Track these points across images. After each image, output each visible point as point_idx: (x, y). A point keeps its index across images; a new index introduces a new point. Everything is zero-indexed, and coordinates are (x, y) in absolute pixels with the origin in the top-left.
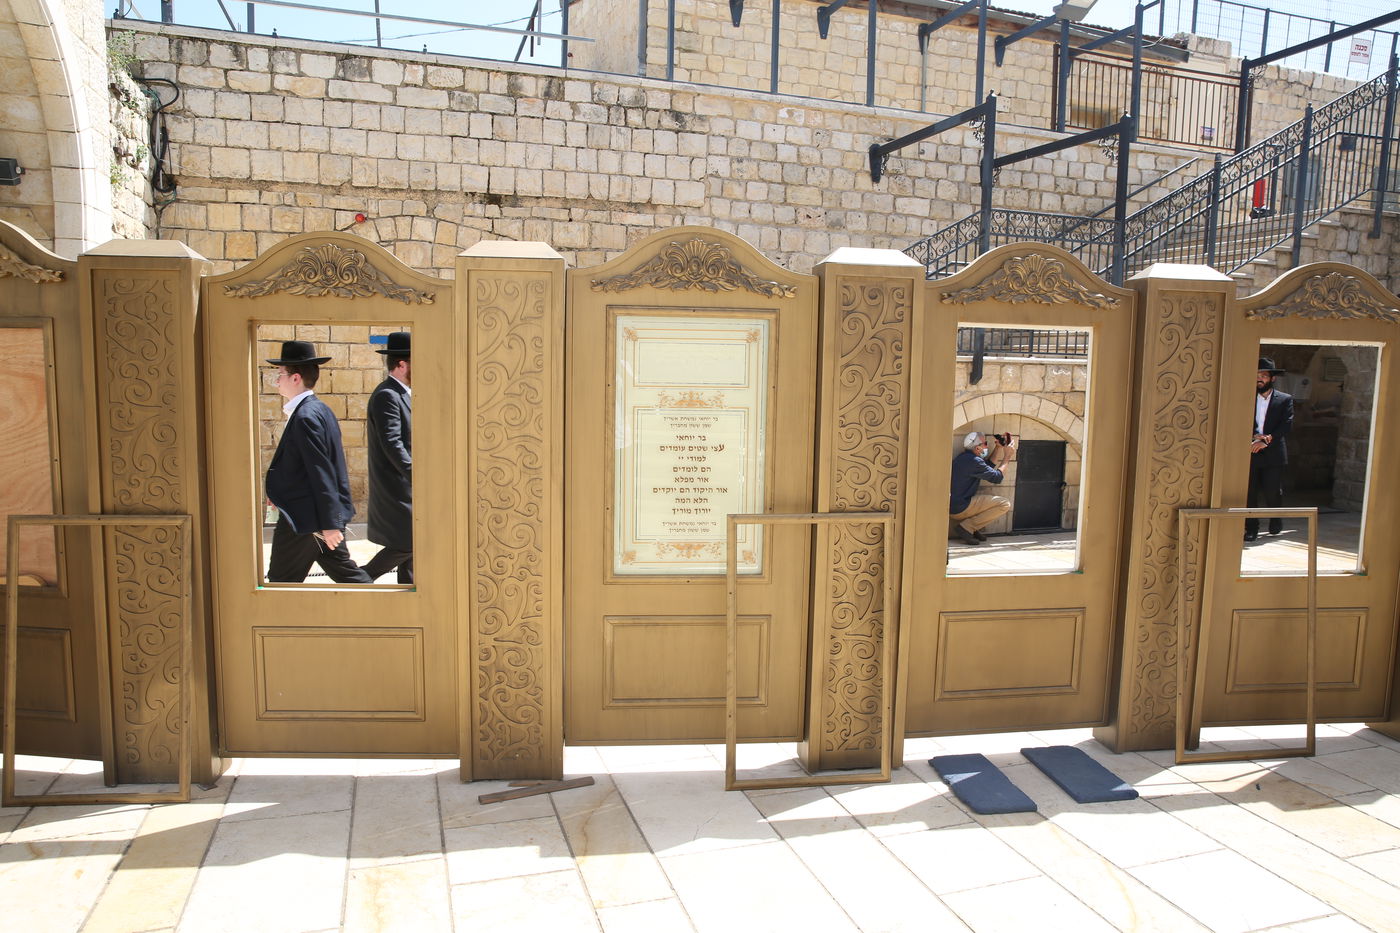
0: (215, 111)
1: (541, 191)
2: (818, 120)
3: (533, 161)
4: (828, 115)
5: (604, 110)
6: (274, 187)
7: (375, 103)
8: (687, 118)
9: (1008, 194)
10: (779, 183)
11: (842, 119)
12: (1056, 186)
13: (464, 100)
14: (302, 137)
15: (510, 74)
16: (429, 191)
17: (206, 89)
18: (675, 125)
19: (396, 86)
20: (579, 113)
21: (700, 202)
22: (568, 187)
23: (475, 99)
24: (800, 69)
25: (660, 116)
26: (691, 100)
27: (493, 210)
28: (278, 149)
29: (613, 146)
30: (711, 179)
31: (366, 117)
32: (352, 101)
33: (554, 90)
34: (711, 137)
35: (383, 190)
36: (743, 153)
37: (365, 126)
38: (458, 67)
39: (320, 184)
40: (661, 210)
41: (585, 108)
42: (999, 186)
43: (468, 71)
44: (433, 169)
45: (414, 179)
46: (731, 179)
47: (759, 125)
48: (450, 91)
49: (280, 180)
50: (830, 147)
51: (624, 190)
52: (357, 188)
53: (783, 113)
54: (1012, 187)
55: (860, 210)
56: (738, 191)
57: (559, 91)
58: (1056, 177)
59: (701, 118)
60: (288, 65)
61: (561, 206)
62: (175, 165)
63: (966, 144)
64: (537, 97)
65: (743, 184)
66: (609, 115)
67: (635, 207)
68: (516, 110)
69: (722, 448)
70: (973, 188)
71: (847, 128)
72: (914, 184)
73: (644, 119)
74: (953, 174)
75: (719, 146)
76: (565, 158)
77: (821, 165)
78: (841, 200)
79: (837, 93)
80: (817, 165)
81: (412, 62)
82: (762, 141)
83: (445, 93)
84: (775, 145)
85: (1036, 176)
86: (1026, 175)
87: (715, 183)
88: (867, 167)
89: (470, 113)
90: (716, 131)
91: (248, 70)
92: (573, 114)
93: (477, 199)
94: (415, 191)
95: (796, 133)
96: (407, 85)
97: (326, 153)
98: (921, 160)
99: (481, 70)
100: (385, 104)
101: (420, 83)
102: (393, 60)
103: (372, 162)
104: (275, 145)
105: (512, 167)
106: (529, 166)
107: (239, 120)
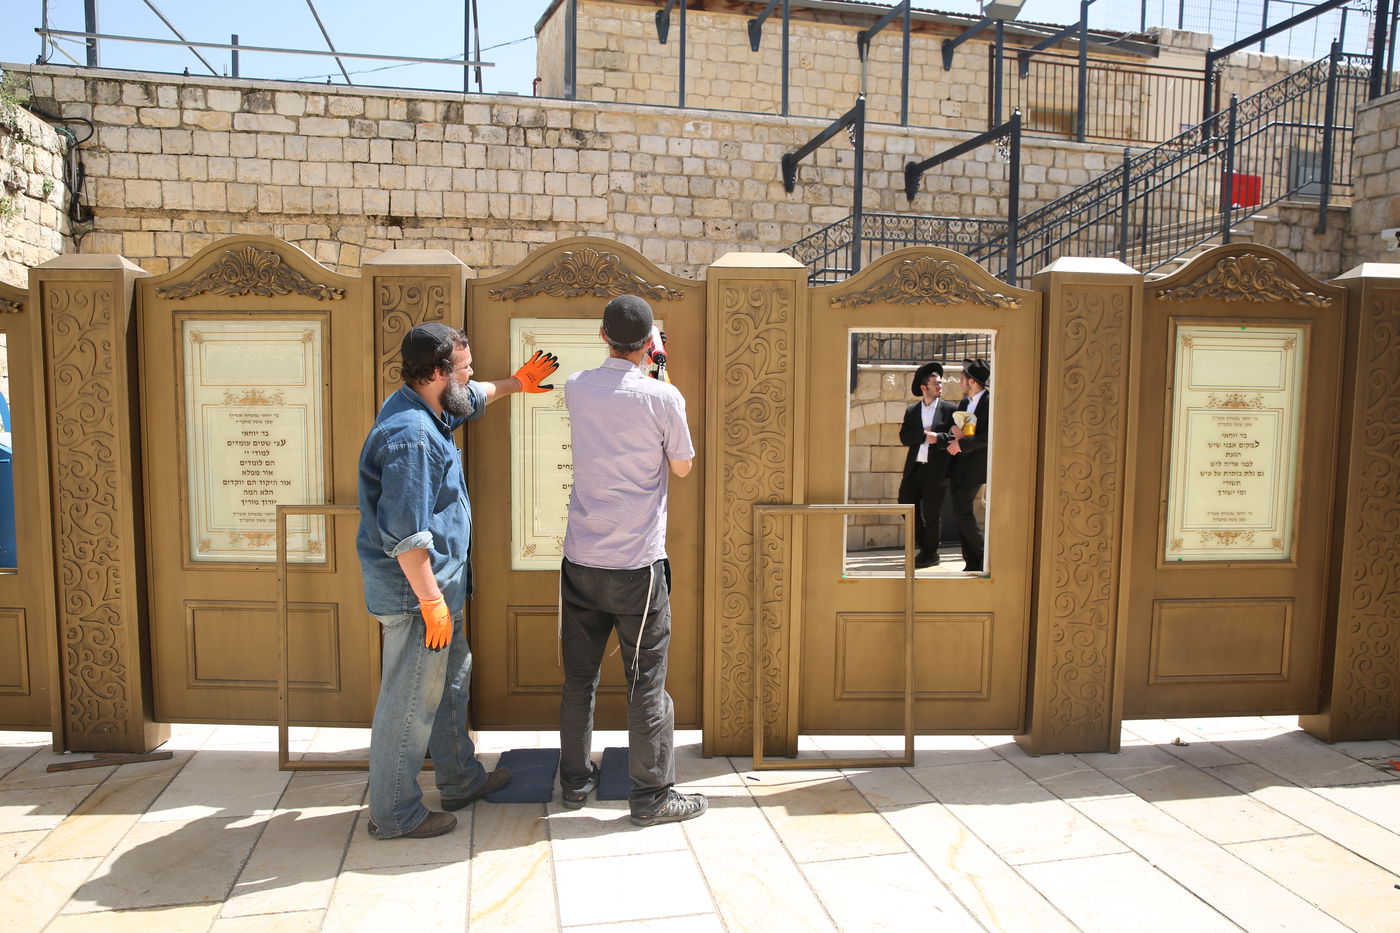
0: (128, 145)
1: (441, 212)
2: (727, 131)
3: (433, 184)
4: (736, 127)
5: (503, 131)
6: (185, 215)
7: (279, 133)
8: (587, 136)
9: (937, 200)
10: (686, 197)
11: (752, 130)
12: (991, 189)
13: (364, 127)
14: (210, 168)
15: (409, 100)
16: (331, 216)
17: (119, 126)
18: (576, 143)
19: (298, 117)
20: (478, 135)
21: (603, 218)
22: (468, 207)
23: (375, 126)
24: (731, 82)
25: (560, 135)
26: (592, 118)
27: (395, 231)
28: (188, 180)
29: (513, 166)
30: (613, 195)
31: (270, 147)
32: (257, 132)
33: (452, 114)
34: (613, 154)
35: (288, 216)
36: (648, 167)
37: (270, 155)
38: (359, 96)
39: (228, 212)
40: (563, 226)
41: (484, 130)
42: (926, 191)
43: (368, 100)
44: (335, 194)
45: (316, 204)
46: (635, 194)
47: (664, 141)
48: (351, 120)
49: (189, 208)
50: (739, 158)
51: (524, 208)
52: (263, 214)
53: (689, 127)
54: (941, 192)
55: (773, 221)
56: (642, 206)
57: (458, 114)
58: (990, 181)
59: (603, 135)
60: (196, 101)
61: (461, 225)
62: (91, 197)
63: (889, 149)
64: (435, 121)
65: (648, 199)
66: (508, 135)
67: (537, 224)
68: (415, 135)
69: (283, 443)
70: (897, 195)
71: (757, 140)
72: (831, 193)
73: (544, 138)
74: (875, 181)
75: (621, 161)
76: (465, 180)
77: (730, 177)
78: (752, 211)
79: (770, 104)
80: (725, 177)
81: (314, 94)
82: (667, 155)
83: (346, 121)
84: (680, 159)
85: (968, 181)
86: (956, 179)
87: (618, 199)
88: (780, 177)
89: (370, 139)
90: (618, 147)
91: (158, 106)
92: (473, 137)
93: (379, 221)
94: (318, 216)
95: (702, 146)
96: (309, 115)
97: (233, 182)
98: (839, 168)
99: (381, 98)
100: (288, 134)
101: (322, 113)
102: (295, 92)
103: (277, 189)
104: (184, 176)
105: (412, 190)
106: (428, 188)
107: (151, 153)
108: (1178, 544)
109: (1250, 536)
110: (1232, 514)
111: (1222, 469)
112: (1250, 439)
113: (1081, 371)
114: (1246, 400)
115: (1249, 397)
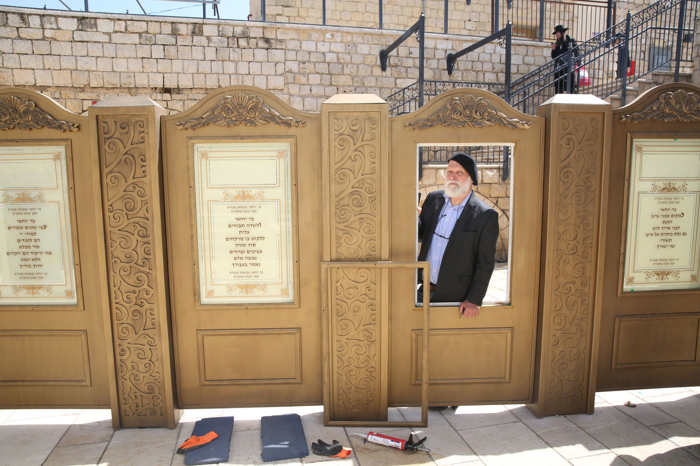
0: (13, 50)
1: (192, 85)
2: (349, 38)
3: (187, 69)
4: (354, 35)
5: (225, 40)
6: (49, 89)
7: (99, 42)
8: (272, 41)
9: (464, 74)
10: (327, 74)
11: (363, 37)
12: (493, 68)
13: (148, 38)
14: (61, 62)
15: (172, 23)
16: (132, 88)
17: (7, 38)
18: (266, 46)
19: (110, 33)
20: (212, 42)
21: (282, 87)
22: (207, 82)
23: (154, 38)
24: (352, 12)
25: (257, 41)
26: (275, 32)
27: (167, 96)
28: (49, 69)
29: (231, 59)
30: (287, 74)
31: (95, 50)
32: (87, 42)
33: (197, 31)
34: (287, 51)
35: (107, 88)
36: (306, 58)
37: (95, 54)
38: (144, 21)
39: (73, 87)
41: (215, 39)
42: (458, 69)
43: (149, 23)
44: (133, 76)
45: (122, 82)
46: (299, 73)
47: (314, 43)
48: (140, 34)
49: (51, 85)
50: (356, 52)
51: (238, 82)
52: (93, 88)
53: (328, 36)
54: (466, 70)
55: (375, 87)
56: (303, 80)
57: (200, 31)
58: (493, 64)
59: (281, 41)
60: (51, 24)
61: (204, 92)
63: (438, 47)
64: (188, 34)
65: (306, 75)
66: (228, 42)
68: (176, 42)
69: (45, 227)
70: (442, 72)
71: (366, 42)
72: (407, 71)
73: (248, 43)
74: (431, 65)
75: (291, 55)
76: (205, 67)
77: (351, 63)
78: (364, 81)
79: (373, 24)
80: (349, 63)
81: (119, 20)
82: (317, 52)
83: (137, 35)
84: (324, 54)
85: (480, 64)
86: (475, 63)
87: (290, 76)
88: (379, 63)
89: (151, 45)
90: (289, 47)
91: (29, 27)
92: (208, 43)
93: (158, 91)
94: (124, 88)
95: (336, 46)
96: (117, 32)
97: (75, 70)
98: (411, 57)
99: (157, 22)
100: (105, 42)
101: (124, 30)
102: (108, 19)
103: (100, 74)
104: (47, 67)
105: (176, 73)
106: (185, 72)
107: (27, 54)
108: (631, 281)
109: (677, 274)
110: (666, 260)
111: (660, 231)
112: (678, 212)
113: (570, 169)
114: (676, 186)
115: (678, 185)
